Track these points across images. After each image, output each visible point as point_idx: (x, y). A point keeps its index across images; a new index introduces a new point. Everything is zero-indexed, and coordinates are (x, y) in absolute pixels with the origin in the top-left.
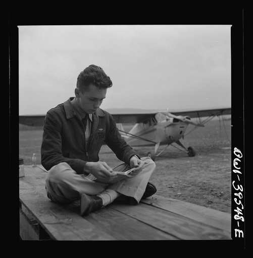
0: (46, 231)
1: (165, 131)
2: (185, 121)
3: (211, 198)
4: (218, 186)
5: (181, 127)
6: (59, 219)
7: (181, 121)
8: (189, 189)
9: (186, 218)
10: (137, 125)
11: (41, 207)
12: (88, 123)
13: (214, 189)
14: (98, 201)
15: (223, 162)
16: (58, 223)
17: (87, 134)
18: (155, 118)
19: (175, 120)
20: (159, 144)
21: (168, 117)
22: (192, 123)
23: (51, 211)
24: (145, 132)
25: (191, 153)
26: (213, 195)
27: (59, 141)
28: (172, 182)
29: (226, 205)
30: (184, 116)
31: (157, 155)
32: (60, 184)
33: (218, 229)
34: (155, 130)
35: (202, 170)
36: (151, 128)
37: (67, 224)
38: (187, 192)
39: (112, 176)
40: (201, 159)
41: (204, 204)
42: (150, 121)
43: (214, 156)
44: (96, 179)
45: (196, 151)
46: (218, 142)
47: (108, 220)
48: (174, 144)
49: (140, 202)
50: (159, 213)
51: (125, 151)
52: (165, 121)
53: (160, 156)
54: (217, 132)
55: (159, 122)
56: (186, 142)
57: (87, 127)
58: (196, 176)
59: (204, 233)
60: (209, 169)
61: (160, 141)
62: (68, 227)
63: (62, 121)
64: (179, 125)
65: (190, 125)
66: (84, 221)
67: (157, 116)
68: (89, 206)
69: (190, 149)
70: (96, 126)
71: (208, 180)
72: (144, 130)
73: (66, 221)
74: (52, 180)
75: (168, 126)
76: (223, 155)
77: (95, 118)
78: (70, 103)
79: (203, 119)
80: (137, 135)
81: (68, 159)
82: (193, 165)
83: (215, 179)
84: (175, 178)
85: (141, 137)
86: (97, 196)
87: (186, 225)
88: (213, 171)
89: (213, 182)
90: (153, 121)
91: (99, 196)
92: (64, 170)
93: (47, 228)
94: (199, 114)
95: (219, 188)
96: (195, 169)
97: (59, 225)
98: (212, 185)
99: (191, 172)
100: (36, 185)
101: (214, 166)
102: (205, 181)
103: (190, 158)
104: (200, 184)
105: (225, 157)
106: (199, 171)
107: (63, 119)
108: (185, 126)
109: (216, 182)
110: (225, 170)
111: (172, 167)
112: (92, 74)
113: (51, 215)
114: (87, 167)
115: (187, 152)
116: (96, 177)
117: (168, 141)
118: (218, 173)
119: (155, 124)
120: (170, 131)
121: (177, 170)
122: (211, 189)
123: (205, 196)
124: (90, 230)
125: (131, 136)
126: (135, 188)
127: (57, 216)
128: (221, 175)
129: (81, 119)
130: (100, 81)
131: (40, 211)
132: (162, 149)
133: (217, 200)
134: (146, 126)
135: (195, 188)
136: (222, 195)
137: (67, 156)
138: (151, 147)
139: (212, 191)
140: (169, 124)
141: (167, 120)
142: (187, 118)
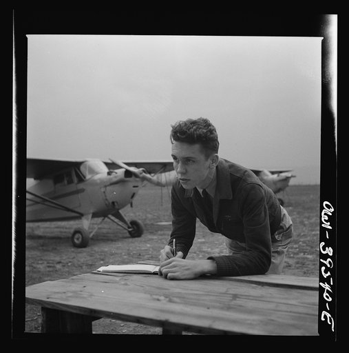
1: (104, 192)
2: (141, 176)
5: (134, 187)
7: (136, 175)
18: (79, 169)
19: (128, 173)
20: (90, 216)
24: (58, 196)
25: (136, 231)
30: (138, 168)
34: (83, 190)
36: (73, 188)
52: (105, 175)
55: (88, 177)
61: (92, 211)
64: (132, 182)
65: (145, 182)
69: (134, 223)
72: (55, 192)
90: (78, 175)
108: (139, 184)
115: (129, 230)
119: (81, 181)
140: (115, 180)
141: (109, 174)
142: (144, 171)
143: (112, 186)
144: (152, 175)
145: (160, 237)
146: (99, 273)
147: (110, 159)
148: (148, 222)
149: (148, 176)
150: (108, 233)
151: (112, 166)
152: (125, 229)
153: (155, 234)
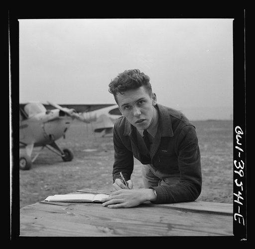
1: (43, 128)
2: (72, 115)
5: (66, 123)
7: (68, 114)
18: (24, 110)
19: (62, 113)
20: (33, 145)
25: (68, 157)
31: (33, 162)
34: (26, 126)
52: (44, 114)
55: (30, 116)
61: (33, 142)
64: (65, 119)
65: (75, 120)
69: (66, 151)
75: (49, 121)
108: (70, 121)
115: (62, 156)
119: (25, 119)
140: (51, 118)
141: (47, 113)
142: (74, 111)
143: (49, 123)
144: (80, 114)
145: (86, 161)
146: (47, 203)
147: (48, 102)
148: (77, 149)
149: (77, 115)
150: (46, 158)
151: (49, 107)
152: (59, 155)
153: (82, 159)
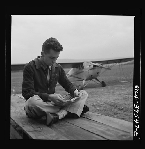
0: (28, 136)
1: (88, 72)
3: (116, 111)
4: (120, 104)
5: (98, 70)
6: (35, 128)
7: (98, 66)
8: (104, 106)
9: (108, 125)
10: (72, 69)
11: (22, 121)
12: (48, 71)
13: (118, 106)
14: (56, 117)
15: (122, 89)
16: (34, 131)
17: (48, 78)
19: (95, 66)
20: (85, 80)
21: (90, 64)
22: (104, 68)
23: (29, 123)
24: (77, 73)
25: (104, 85)
26: (117, 109)
27: (32, 82)
28: (94, 102)
29: (125, 115)
30: (99, 63)
31: (84, 87)
32: (34, 108)
33: (127, 132)
34: (83, 72)
35: (110, 94)
36: (81, 71)
37: (40, 131)
38: (102, 108)
39: (65, 102)
40: (109, 88)
41: (113, 114)
42: (80, 67)
43: (116, 86)
44: (55, 104)
45: (106, 83)
46: (119, 78)
47: (63, 128)
48: (94, 80)
49: (80, 116)
50: (92, 123)
51: (70, 87)
52: (89, 66)
53: (86, 87)
54: (118, 72)
55: (85, 67)
56: (101, 79)
57: (48, 74)
58: (107, 98)
59: (119, 134)
60: (114, 94)
61: (86, 78)
62: (41, 133)
63: (34, 70)
64: (96, 69)
65: (103, 69)
66: (50, 129)
67: (84, 64)
68: (52, 120)
69: (103, 82)
70: (53, 73)
71: (114, 101)
72: (77, 72)
73: (39, 129)
74: (30, 106)
75: (90, 69)
76: (121, 85)
77: (53, 68)
78: (38, 60)
79: (110, 65)
80: (73, 75)
81: (39, 93)
82: (105, 92)
83: (118, 100)
84: (96, 100)
85: (75, 76)
86: (56, 114)
87: (108, 130)
88: (116, 95)
89: (117, 102)
90: (82, 67)
91: (57, 114)
92: (36, 99)
93: (29, 134)
94: (108, 62)
95: (120, 105)
96: (106, 94)
97: (35, 132)
98: (116, 103)
99: (104, 96)
100: (17, 107)
101: (117, 92)
102: (112, 101)
103: (103, 87)
104: (110, 103)
105: (123, 86)
106: (108, 95)
107: (34, 69)
108: (100, 69)
109: (119, 101)
110: (123, 94)
111: (93, 93)
112: (51, 43)
113: (30, 126)
114: (50, 97)
115: (101, 84)
116: (55, 103)
117: (91, 78)
118: (120, 96)
119: (83, 69)
120: (91, 73)
121: (96, 95)
122: (116, 106)
123: (113, 110)
124: (54, 135)
125: (69, 75)
126: (77, 109)
127: (33, 126)
128: (122, 97)
129: (44, 69)
130: (56, 47)
131: (22, 124)
132: (87, 83)
133: (120, 112)
134: (78, 69)
135: (107, 105)
136: (122, 109)
137: (37, 91)
138: (80, 82)
139: (117, 107)
142: (101, 65)
